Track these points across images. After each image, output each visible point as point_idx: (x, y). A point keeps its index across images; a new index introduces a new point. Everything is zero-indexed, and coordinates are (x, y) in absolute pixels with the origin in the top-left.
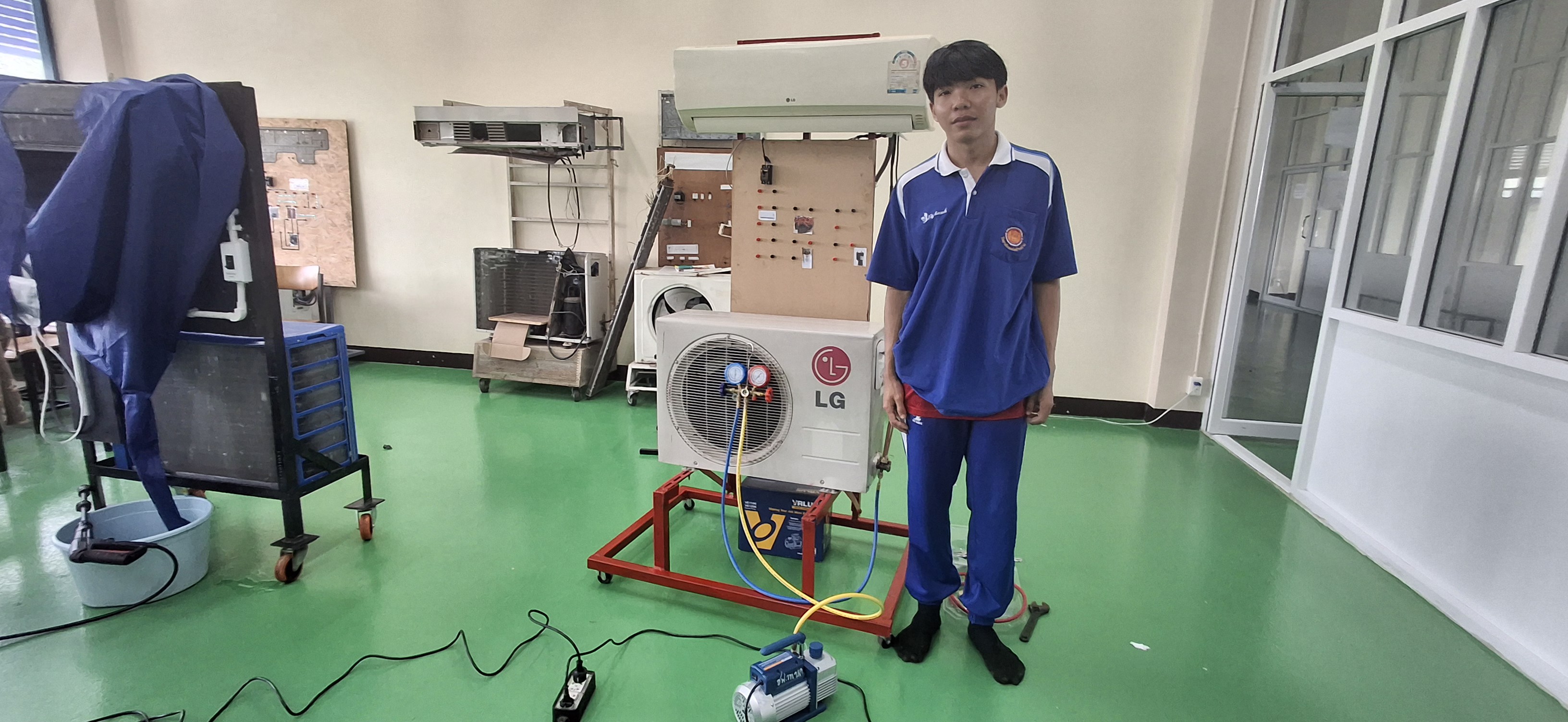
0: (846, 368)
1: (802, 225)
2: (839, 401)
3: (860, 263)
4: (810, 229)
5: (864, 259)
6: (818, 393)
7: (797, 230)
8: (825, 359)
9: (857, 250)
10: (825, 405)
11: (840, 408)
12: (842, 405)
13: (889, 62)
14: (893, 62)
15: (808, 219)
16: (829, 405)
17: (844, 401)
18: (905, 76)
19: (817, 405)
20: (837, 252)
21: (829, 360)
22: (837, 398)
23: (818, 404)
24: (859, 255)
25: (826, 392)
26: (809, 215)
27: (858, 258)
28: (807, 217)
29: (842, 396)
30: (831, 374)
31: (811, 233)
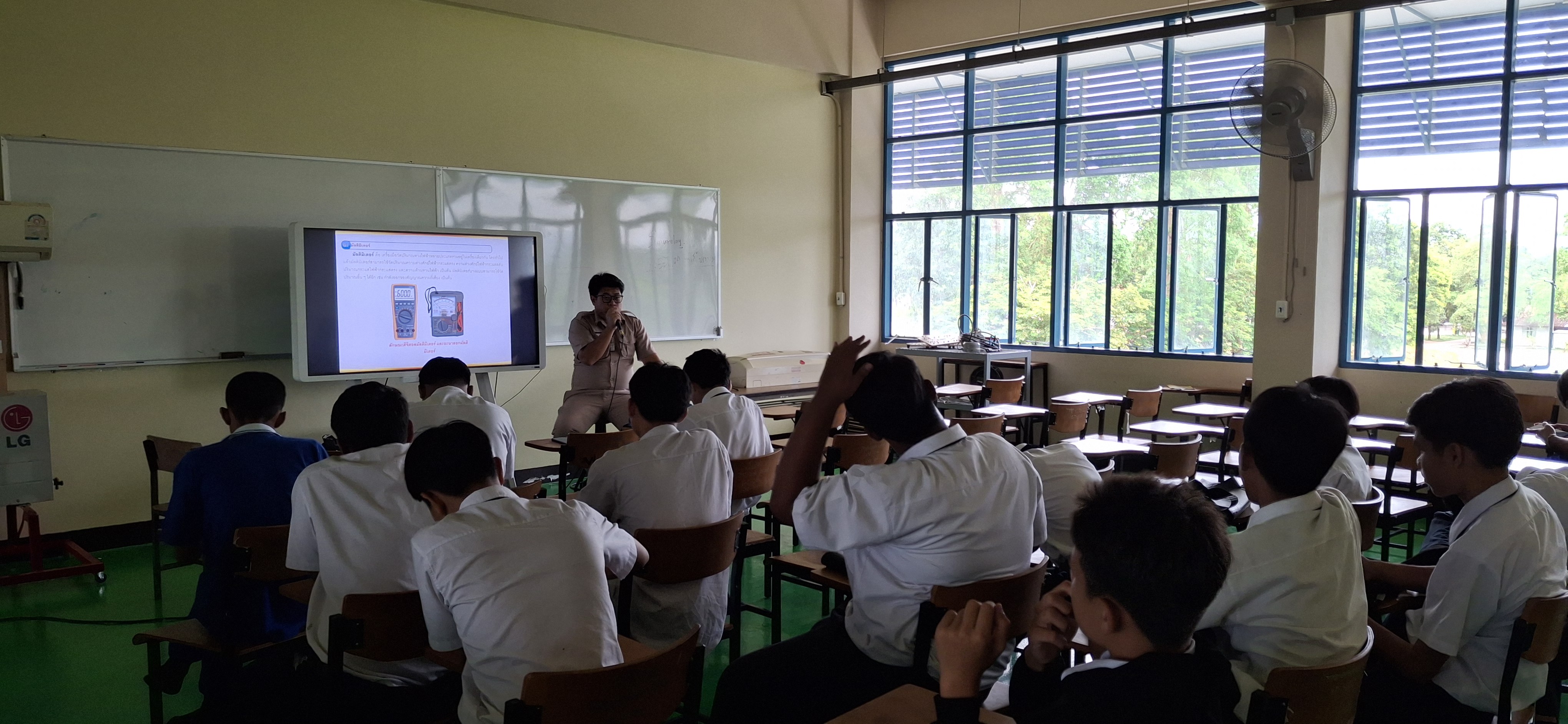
0: (29, 417)
2: (25, 441)
6: (8, 439)
8: (12, 414)
10: (15, 446)
11: (27, 446)
12: (28, 443)
13: (26, 221)
14: (29, 221)
16: (18, 445)
17: (29, 440)
18: (38, 229)
19: (8, 447)
21: (15, 415)
22: (24, 439)
23: (9, 445)
25: (14, 436)
29: (27, 437)
30: (18, 423)
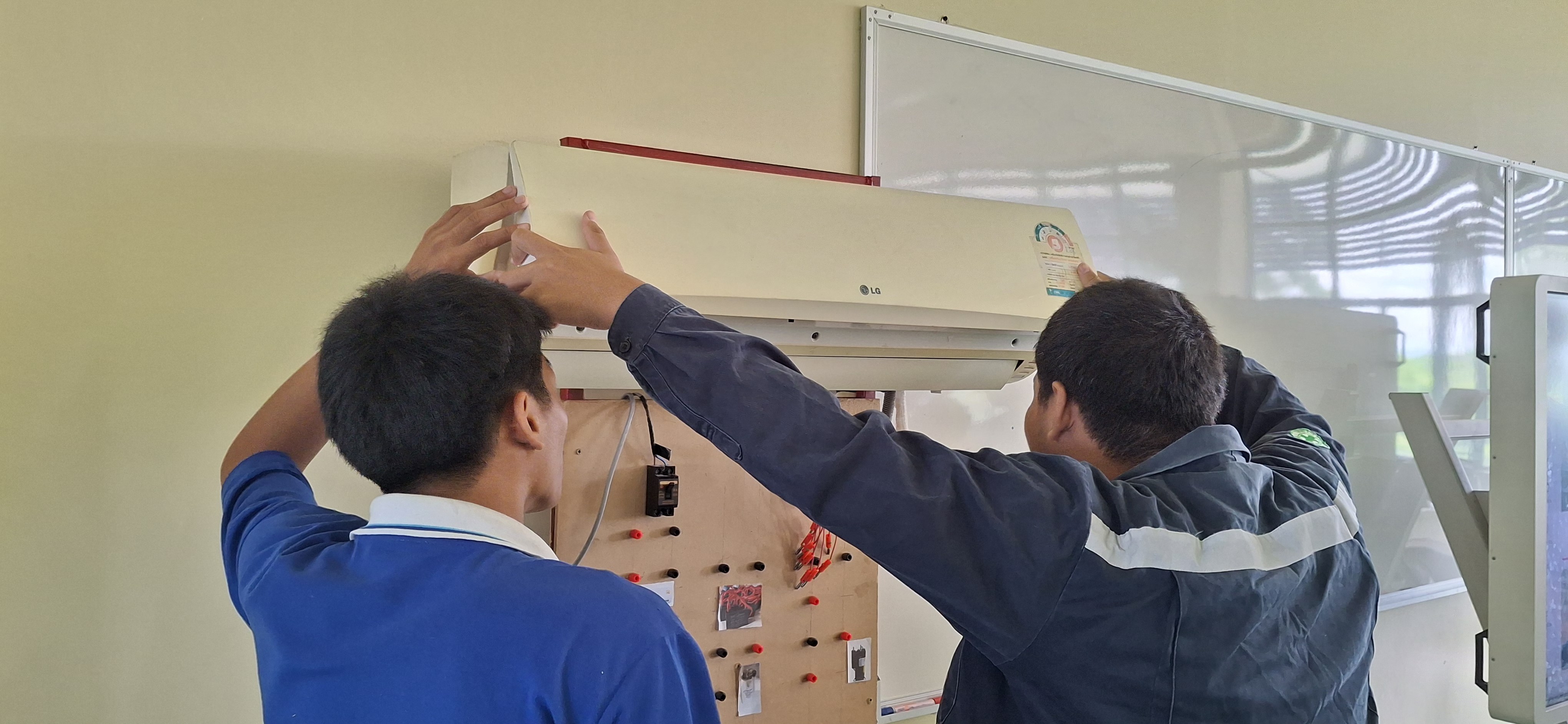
1: (736, 608)
3: (859, 675)
4: (753, 615)
5: (866, 663)
7: (725, 622)
9: (852, 645)
15: (749, 593)
20: (811, 660)
24: (858, 655)
26: (752, 580)
27: (855, 665)
28: (747, 584)
31: (757, 624)
